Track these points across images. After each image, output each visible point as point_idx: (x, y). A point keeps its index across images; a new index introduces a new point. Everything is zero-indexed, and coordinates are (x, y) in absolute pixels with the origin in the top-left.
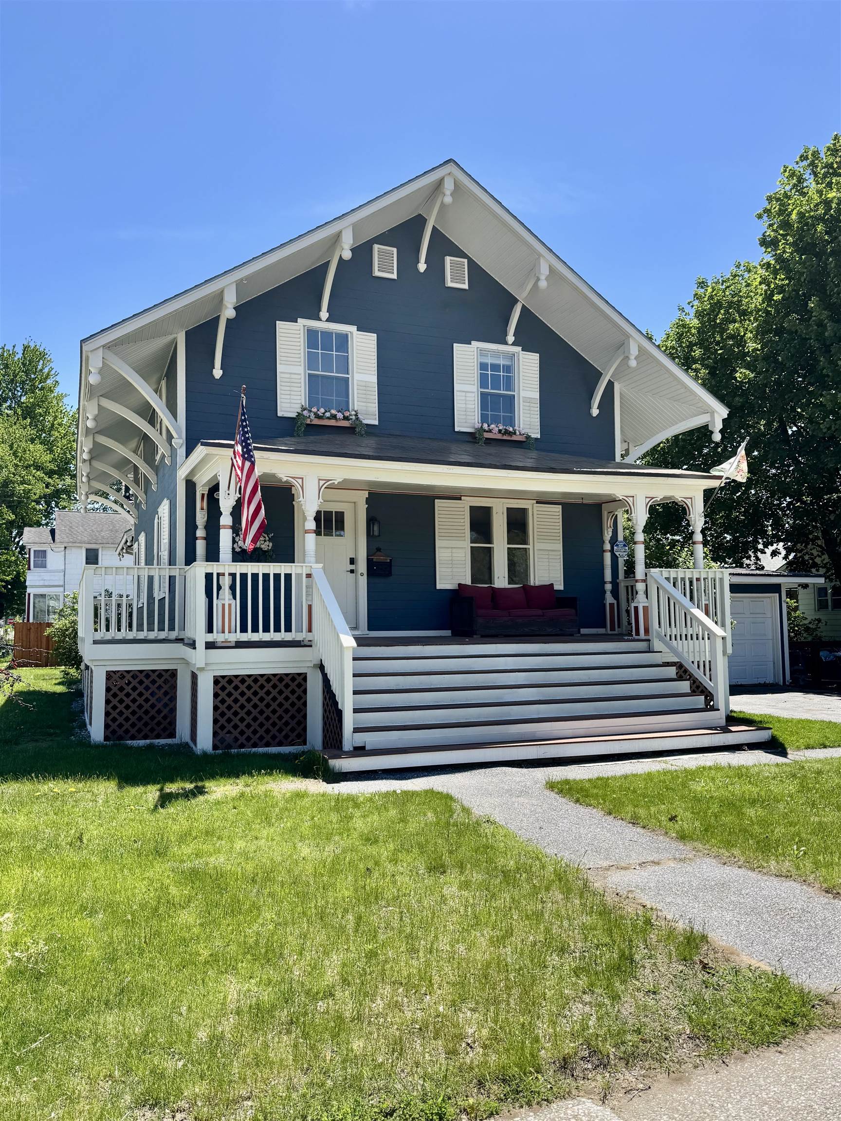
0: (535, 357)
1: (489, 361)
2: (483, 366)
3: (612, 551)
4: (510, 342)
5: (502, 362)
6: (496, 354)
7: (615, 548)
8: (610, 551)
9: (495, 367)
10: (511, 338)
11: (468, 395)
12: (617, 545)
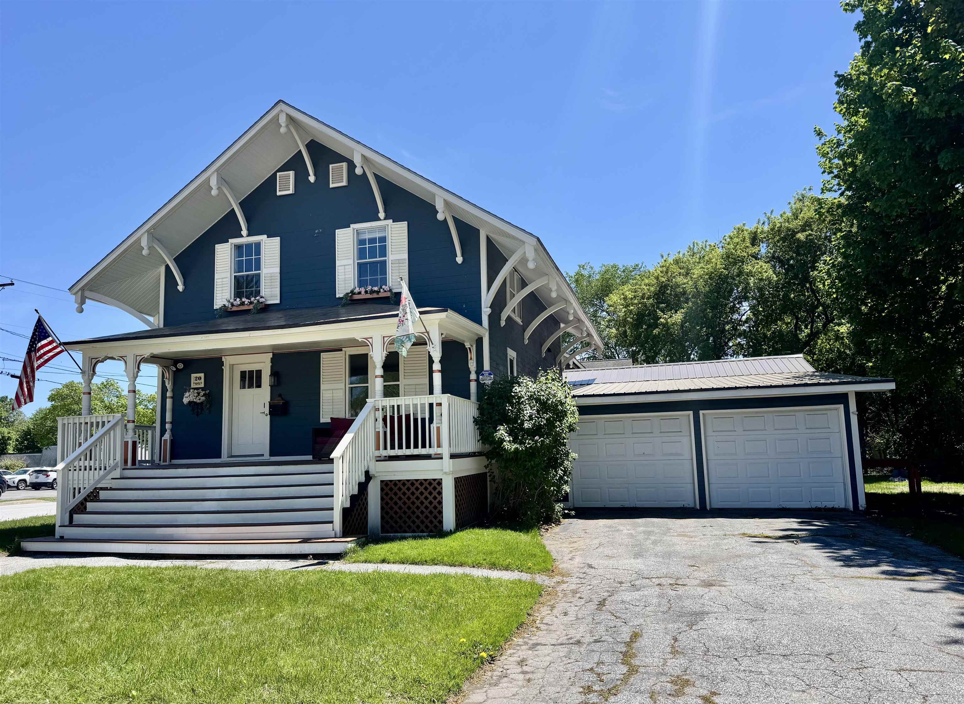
0: (404, 225)
1: (367, 236)
2: (361, 242)
3: (477, 380)
4: (382, 218)
5: (377, 235)
6: (371, 230)
7: (481, 377)
8: (476, 380)
9: (372, 241)
10: (382, 215)
11: (346, 267)
12: (483, 375)
